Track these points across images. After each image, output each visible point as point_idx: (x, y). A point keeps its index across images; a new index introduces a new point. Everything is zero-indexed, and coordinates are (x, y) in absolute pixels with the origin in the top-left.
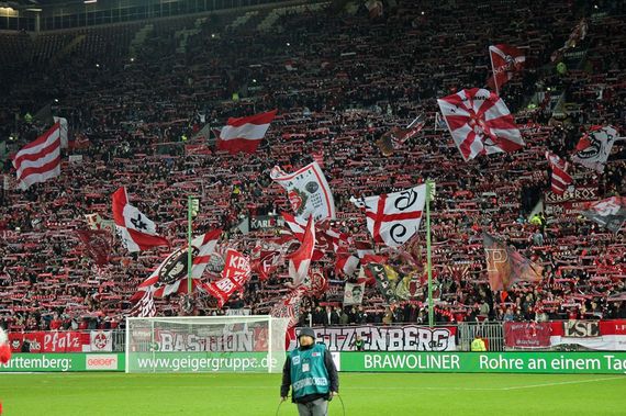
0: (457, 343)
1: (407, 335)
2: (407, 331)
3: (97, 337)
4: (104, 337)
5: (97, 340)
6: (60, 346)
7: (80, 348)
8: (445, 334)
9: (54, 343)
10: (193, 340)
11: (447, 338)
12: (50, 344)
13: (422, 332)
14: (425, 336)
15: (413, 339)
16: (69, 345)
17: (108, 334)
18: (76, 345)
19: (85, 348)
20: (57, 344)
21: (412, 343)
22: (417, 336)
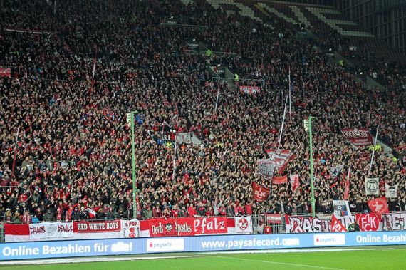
3: (241, 221)
4: (246, 221)
5: (241, 224)
6: (208, 229)
7: (225, 231)
9: (203, 225)
10: (317, 223)
12: (199, 228)
16: (216, 228)
17: (249, 218)
18: (222, 228)
19: (230, 230)
20: (206, 227)
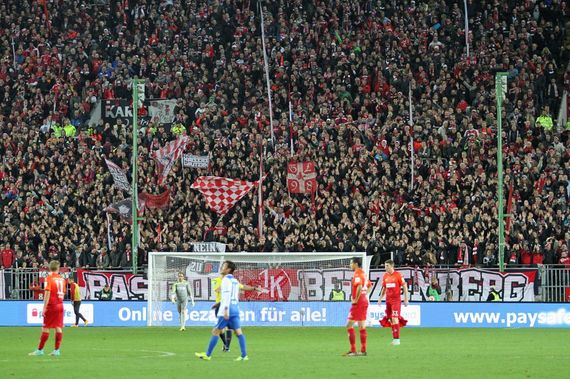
0: (536, 293)
1: (466, 281)
2: (465, 276)
8: (520, 280)
11: (523, 285)
13: (487, 277)
14: (492, 282)
15: (474, 286)
21: (472, 292)
22: (480, 283)
